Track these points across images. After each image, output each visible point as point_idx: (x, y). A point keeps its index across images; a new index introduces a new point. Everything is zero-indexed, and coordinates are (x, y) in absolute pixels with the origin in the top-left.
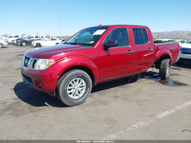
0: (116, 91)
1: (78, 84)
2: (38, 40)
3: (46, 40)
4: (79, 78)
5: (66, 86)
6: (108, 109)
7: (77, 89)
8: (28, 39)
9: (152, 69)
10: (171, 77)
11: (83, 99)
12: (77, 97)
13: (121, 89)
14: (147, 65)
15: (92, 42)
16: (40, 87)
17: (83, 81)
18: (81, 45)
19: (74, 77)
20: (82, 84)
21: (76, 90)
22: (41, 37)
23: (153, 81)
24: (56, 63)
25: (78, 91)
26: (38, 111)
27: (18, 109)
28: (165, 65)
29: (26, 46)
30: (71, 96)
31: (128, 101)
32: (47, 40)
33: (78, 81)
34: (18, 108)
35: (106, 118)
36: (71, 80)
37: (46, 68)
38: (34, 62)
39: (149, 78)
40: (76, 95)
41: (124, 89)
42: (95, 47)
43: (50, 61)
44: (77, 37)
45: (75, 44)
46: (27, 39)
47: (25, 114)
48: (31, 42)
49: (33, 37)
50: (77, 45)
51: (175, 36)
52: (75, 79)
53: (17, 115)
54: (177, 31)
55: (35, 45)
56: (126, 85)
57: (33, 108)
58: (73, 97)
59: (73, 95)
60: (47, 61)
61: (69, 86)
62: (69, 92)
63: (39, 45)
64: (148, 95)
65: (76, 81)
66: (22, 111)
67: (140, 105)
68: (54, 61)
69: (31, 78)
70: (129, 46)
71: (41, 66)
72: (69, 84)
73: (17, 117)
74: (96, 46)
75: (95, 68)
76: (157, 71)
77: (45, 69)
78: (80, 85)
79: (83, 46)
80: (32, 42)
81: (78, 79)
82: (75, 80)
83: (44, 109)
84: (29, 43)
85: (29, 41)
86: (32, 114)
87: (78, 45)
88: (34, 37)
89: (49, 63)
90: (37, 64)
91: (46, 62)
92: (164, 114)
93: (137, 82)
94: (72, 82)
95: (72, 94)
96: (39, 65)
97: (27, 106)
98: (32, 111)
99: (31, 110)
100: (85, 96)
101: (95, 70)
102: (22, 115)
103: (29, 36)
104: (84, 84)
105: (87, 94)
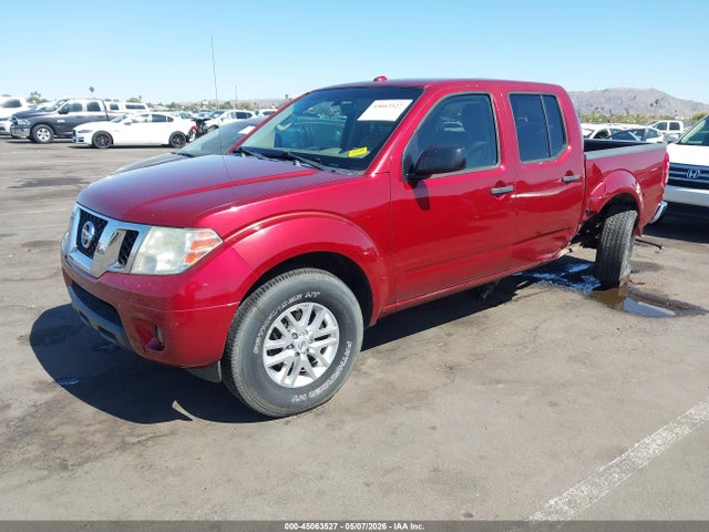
0: (446, 344)
1: (308, 328)
2: (100, 119)
3: (134, 122)
4: (311, 305)
5: (258, 340)
6: (434, 428)
7: (304, 349)
8: (59, 116)
9: (571, 251)
10: (635, 278)
11: (326, 385)
12: (302, 381)
13: (462, 330)
14: (558, 239)
15: (361, 152)
16: (159, 347)
17: (326, 315)
18: (316, 164)
19: (292, 300)
20: (324, 324)
21: (298, 354)
22: (108, 109)
23: (572, 296)
24: (226, 246)
25: (309, 356)
26: (150, 443)
27: (63, 437)
28: (618, 235)
29: (50, 142)
30: (278, 377)
31: (500, 386)
32: (137, 119)
33: (306, 317)
34: (61, 430)
35: (435, 470)
36: (280, 313)
37: (183, 269)
38: (126, 239)
39: (554, 281)
40: (299, 370)
41: (475, 331)
42: (373, 175)
43: (197, 238)
44: (282, 124)
45: (284, 157)
46: (55, 115)
47: (97, 458)
48: (70, 125)
49: (77, 108)
50: (298, 163)
51: (607, 107)
52: (294, 308)
53: (64, 467)
54: (614, 91)
55: (88, 140)
56: (477, 314)
57: (125, 426)
58: (288, 382)
59: (289, 374)
60: (189, 236)
61: (272, 338)
62: (269, 361)
63: (103, 141)
64: (571, 359)
65: (297, 315)
66: (82, 443)
67: (553, 405)
68: (215, 236)
69: (119, 307)
70: (497, 166)
71: (159, 258)
72: (270, 331)
73: (65, 474)
74: (377, 170)
75: (368, 250)
76: (590, 255)
77: (177, 272)
78: (314, 329)
79: (321, 166)
80: (77, 129)
81: (308, 308)
82: (294, 313)
83: (173, 433)
84: (62, 131)
85: (62, 124)
86: (127, 458)
87: (301, 162)
88: (85, 107)
89: (196, 244)
90: (142, 250)
91: (184, 243)
92: (655, 444)
93: (516, 300)
94: (285, 321)
95: (284, 370)
96: (151, 252)
97: (100, 423)
98: (123, 442)
99: (118, 440)
100: (336, 374)
101: (371, 258)
102: (87, 466)
103: (63, 104)
104: (332, 326)
105: (343, 364)
